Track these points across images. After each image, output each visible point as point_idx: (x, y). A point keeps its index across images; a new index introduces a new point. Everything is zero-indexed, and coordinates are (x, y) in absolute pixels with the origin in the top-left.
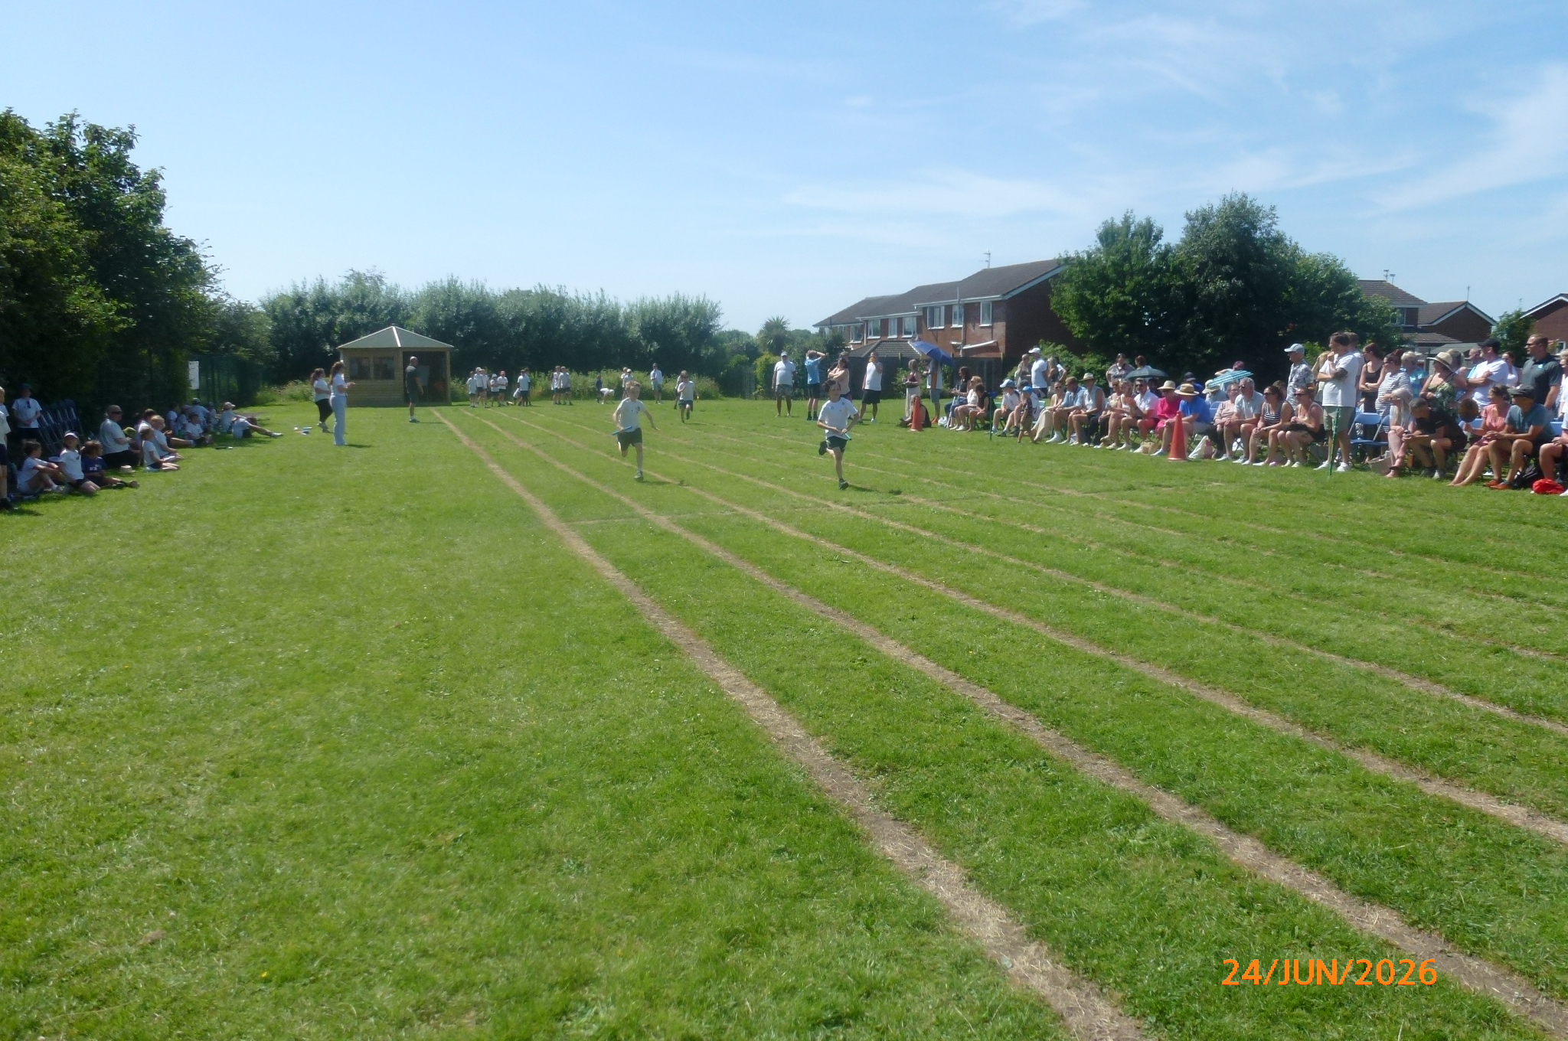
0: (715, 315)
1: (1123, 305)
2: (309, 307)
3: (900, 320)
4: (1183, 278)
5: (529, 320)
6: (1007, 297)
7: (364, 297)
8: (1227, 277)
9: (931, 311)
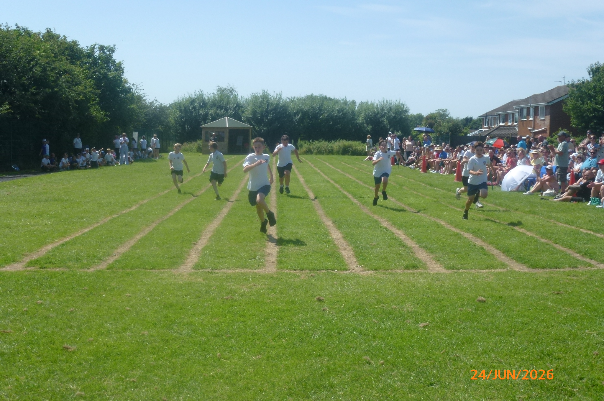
2: (196, 105)
3: (514, 114)
6: (551, 104)
9: (521, 110)
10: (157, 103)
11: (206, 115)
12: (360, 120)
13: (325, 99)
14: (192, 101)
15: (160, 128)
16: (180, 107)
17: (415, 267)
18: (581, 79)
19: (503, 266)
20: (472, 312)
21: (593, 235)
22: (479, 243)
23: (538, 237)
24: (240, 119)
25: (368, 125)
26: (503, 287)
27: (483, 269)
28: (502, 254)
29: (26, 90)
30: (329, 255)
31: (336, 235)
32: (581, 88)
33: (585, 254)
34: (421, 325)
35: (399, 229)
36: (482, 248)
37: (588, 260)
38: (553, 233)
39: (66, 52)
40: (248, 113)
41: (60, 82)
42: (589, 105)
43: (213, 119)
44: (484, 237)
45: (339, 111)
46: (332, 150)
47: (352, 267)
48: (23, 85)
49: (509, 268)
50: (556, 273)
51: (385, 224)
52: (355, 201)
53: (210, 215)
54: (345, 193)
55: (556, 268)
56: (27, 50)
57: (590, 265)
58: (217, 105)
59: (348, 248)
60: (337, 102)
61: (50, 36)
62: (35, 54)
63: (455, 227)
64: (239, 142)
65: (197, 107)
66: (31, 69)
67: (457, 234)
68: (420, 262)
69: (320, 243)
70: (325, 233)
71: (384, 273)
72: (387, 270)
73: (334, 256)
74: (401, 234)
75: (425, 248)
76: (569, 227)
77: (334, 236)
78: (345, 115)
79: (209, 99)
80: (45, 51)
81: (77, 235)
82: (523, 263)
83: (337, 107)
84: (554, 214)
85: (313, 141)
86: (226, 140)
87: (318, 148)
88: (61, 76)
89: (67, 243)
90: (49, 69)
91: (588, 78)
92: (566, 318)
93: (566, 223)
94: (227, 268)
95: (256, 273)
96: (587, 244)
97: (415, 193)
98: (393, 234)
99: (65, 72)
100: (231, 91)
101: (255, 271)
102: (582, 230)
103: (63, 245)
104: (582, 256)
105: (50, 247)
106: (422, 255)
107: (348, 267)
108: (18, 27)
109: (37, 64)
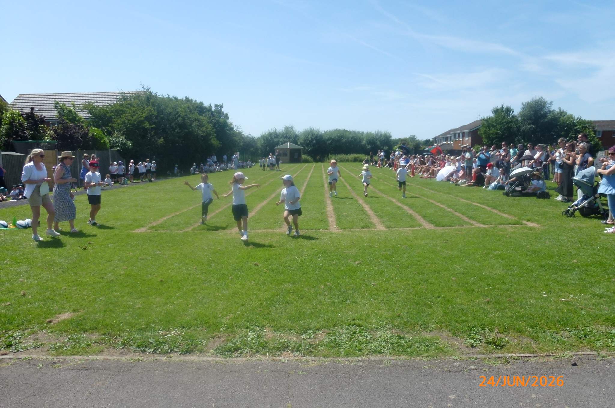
0: (391, 137)
1: (497, 133)
2: (273, 136)
3: (451, 137)
4: (516, 124)
5: (333, 140)
6: (471, 131)
7: (287, 134)
8: (529, 124)
9: (455, 134)
10: (251, 136)
11: (278, 141)
12: (364, 142)
13: (345, 131)
14: (270, 134)
15: (252, 149)
16: (264, 138)
17: (368, 227)
18: (488, 116)
19: (420, 225)
20: (390, 254)
21: (479, 206)
22: (411, 212)
23: (446, 208)
24: (297, 144)
25: (368, 145)
26: (414, 238)
27: (407, 228)
28: (422, 218)
29: (174, 131)
30: (321, 221)
31: (330, 208)
32: (488, 121)
33: (470, 218)
34: (357, 263)
35: (367, 205)
36: (411, 215)
37: (471, 221)
38: (456, 205)
39: (197, 109)
40: (301, 140)
41: (193, 125)
42: (493, 131)
43: (282, 144)
44: (414, 209)
45: (352, 138)
46: (348, 159)
47: (331, 228)
48: (172, 128)
49: (422, 227)
50: (448, 230)
51: (361, 202)
52: (350, 188)
53: (264, 198)
54: (346, 184)
55: (451, 226)
56: (175, 109)
57: (472, 225)
58: (285, 136)
59: (334, 216)
60: (350, 132)
61: (188, 100)
62: (178, 110)
63: (400, 203)
64: (296, 157)
65: (273, 138)
66: (176, 119)
67: (399, 208)
68: (371, 223)
69: (318, 213)
70: (324, 208)
71: (348, 231)
72: (351, 229)
73: (323, 221)
74: (367, 208)
75: (378, 216)
76: (466, 201)
77: (328, 209)
78: (355, 140)
79: (280, 133)
80: (184, 109)
81: (184, 211)
82: (432, 224)
83: (351, 136)
84: (460, 194)
85: (337, 155)
86: (289, 155)
87: (340, 159)
88: (193, 122)
89: (176, 215)
90: (186, 118)
91: (492, 115)
92: (445, 258)
93: (465, 199)
94: (259, 229)
95: (275, 232)
96: (474, 211)
97: (386, 183)
98: (362, 207)
99: (196, 120)
100: (292, 128)
101: (275, 231)
102: (473, 203)
103: (173, 217)
104: (469, 219)
105: (165, 218)
106: (375, 220)
107: (328, 228)
108: (169, 96)
109: (179, 116)
